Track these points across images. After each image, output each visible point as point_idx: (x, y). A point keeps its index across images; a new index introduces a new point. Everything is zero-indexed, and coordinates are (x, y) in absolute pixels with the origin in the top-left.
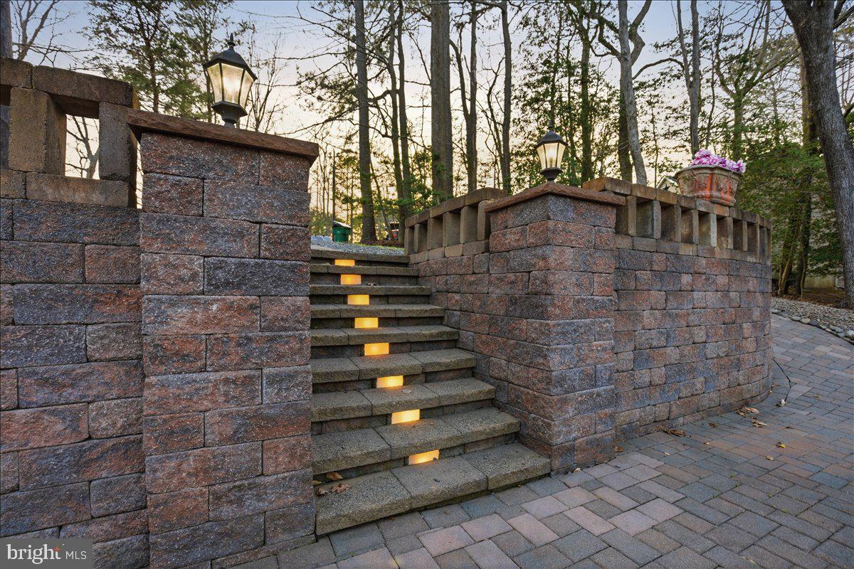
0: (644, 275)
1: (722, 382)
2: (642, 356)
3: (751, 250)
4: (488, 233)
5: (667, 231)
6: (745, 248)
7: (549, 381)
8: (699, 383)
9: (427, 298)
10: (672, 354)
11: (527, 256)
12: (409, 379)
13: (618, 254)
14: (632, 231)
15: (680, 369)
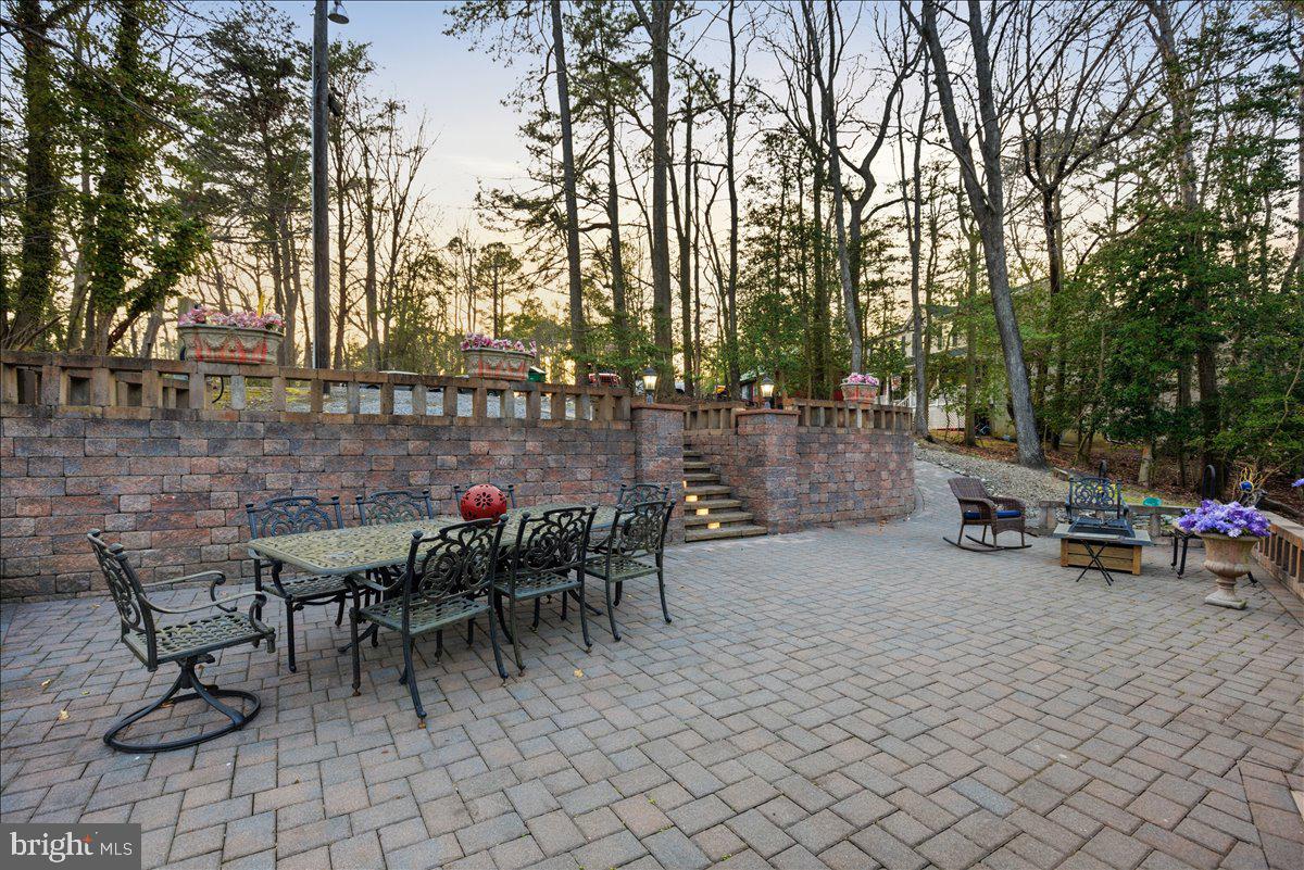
0: (815, 446)
1: (867, 504)
2: (814, 487)
3: (888, 427)
4: (737, 425)
5: (828, 422)
6: (884, 426)
7: (766, 494)
8: (850, 504)
9: (698, 458)
10: (833, 487)
11: (757, 439)
12: (700, 497)
13: (799, 437)
14: (808, 424)
15: (836, 495)
